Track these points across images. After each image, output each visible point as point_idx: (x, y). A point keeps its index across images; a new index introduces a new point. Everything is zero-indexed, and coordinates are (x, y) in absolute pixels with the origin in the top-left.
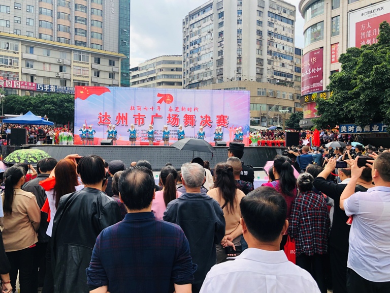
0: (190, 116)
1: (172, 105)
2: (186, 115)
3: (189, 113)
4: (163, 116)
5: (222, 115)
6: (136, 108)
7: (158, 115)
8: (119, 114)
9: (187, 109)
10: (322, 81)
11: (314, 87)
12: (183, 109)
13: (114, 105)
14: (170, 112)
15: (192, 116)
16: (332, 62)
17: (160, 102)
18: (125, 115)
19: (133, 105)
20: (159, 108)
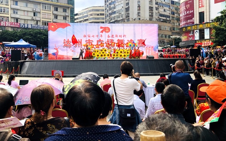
0: (121, 40)
2: (118, 40)
5: (141, 39)
6: (87, 36)
7: (101, 40)
9: (119, 36)
10: (193, 18)
11: (188, 22)
12: (116, 36)
15: (122, 40)
16: (199, 7)
17: (102, 32)
18: (80, 40)
19: (85, 34)
20: (101, 36)
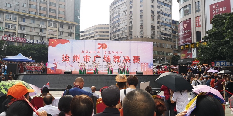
0: (117, 56)
1: (107, 50)
2: (115, 56)
3: (117, 55)
4: (101, 56)
5: (136, 56)
6: (85, 52)
7: (98, 56)
8: (75, 55)
9: (115, 52)
10: (191, 37)
11: (186, 41)
12: (113, 52)
13: (72, 50)
14: (105, 54)
15: (119, 56)
16: (196, 27)
17: (99, 48)
18: (78, 56)
19: (83, 50)
20: (99, 52)
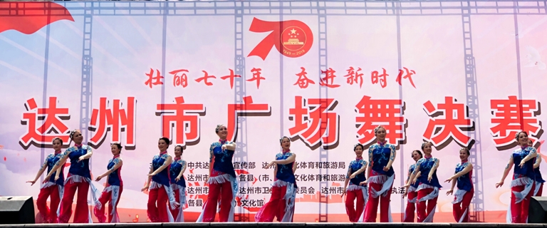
0: (384, 102)
1: (310, 62)
3: (377, 93)
4: (274, 105)
5: (512, 99)
6: (169, 79)
7: (255, 102)
8: (103, 101)
9: (367, 78)
12: (353, 76)
14: (299, 91)
17: (261, 51)
18: (124, 106)
